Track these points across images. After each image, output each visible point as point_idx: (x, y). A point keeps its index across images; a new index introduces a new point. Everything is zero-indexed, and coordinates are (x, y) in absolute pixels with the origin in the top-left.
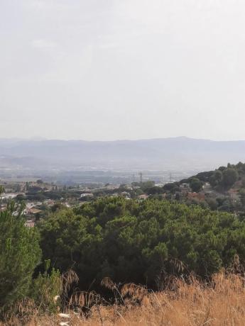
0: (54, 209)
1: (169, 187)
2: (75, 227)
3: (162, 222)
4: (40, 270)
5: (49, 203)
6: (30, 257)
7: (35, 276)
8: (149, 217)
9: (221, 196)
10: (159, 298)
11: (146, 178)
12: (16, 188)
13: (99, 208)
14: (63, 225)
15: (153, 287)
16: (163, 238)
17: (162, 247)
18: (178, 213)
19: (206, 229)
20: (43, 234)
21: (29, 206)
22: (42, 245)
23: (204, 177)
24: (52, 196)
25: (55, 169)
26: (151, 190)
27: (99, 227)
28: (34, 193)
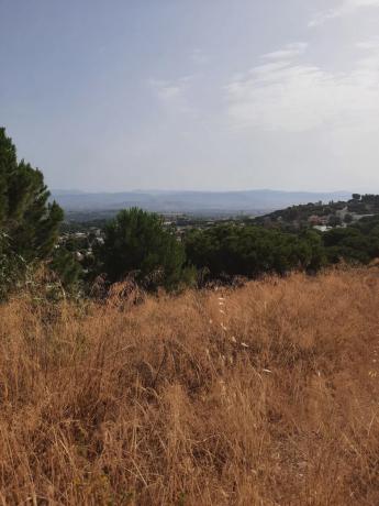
0: (192, 231)
1: (257, 219)
2: (204, 241)
3: (254, 239)
4: (185, 265)
5: (190, 227)
6: (180, 258)
7: (183, 267)
8: (246, 236)
9: (288, 224)
10: (255, 283)
11: (245, 214)
12: (171, 219)
13: (218, 231)
14: (198, 240)
15: (251, 277)
16: (254, 249)
17: (254, 254)
18: (263, 234)
19: (279, 244)
20: (187, 244)
21: (179, 229)
22: (186, 251)
23: (279, 213)
24: (190, 223)
25: (193, 208)
26: (247, 220)
27: (217, 242)
28: (181, 221)
